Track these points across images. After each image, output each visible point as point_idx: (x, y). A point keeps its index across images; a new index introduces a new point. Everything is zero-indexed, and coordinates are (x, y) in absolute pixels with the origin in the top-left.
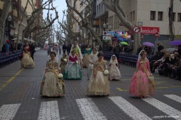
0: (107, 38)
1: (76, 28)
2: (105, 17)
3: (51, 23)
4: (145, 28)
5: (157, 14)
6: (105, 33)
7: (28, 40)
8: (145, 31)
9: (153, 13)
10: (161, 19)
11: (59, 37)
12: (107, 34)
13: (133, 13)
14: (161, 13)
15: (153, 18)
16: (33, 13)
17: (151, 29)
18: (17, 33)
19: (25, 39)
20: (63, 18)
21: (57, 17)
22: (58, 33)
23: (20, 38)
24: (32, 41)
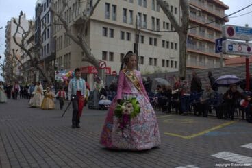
0: (59, 78)
5: (108, 54)
6: (57, 73)
9: (105, 53)
10: (112, 59)
12: (59, 74)
14: (112, 54)
15: (105, 58)
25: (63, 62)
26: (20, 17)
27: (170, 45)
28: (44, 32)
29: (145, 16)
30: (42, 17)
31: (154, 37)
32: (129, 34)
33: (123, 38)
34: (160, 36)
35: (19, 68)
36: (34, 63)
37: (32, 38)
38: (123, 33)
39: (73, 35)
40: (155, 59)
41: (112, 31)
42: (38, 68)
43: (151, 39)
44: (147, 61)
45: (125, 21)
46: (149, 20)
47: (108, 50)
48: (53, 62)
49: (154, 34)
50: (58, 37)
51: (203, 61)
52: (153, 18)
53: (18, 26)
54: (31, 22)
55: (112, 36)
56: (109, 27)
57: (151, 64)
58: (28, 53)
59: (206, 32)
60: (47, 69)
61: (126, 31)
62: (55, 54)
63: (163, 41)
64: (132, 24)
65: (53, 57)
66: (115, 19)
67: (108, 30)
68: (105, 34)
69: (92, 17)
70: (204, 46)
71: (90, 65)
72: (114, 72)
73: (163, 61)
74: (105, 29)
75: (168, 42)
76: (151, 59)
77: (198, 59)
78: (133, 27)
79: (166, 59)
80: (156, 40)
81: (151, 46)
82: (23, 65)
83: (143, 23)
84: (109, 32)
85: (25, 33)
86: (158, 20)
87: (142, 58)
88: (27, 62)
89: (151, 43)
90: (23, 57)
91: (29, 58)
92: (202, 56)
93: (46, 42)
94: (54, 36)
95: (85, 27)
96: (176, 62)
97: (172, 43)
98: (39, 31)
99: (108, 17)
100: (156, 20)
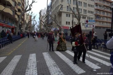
1: (42, 27)
2: (52, 24)
3: (34, 26)
4: (64, 27)
7: (27, 31)
8: (64, 28)
9: (67, 22)
10: (69, 24)
11: (37, 30)
13: (60, 22)
14: (69, 22)
15: (67, 24)
16: (28, 22)
17: (66, 27)
18: (23, 29)
20: (38, 24)
21: (36, 23)
22: (36, 28)
24: (28, 31)
29: (81, 9)
31: (84, 16)
34: (86, 16)
41: (69, 15)
47: (68, 21)
49: (84, 15)
51: (103, 24)
52: (84, 10)
55: (69, 16)
56: (68, 14)
59: (105, 13)
63: (88, 17)
70: (104, 18)
75: (90, 18)
77: (101, 23)
84: (68, 15)
86: (86, 10)
89: (83, 18)
92: (103, 22)
99: (68, 11)
100: (85, 10)
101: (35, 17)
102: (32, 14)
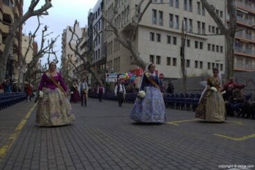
0: (110, 80)
5: (155, 58)
6: (108, 75)
9: (152, 57)
10: (159, 63)
12: (110, 76)
14: (159, 57)
15: (152, 61)
18: (18, 78)
19: (26, 82)
23: (21, 81)
25: (113, 66)
26: (75, 25)
27: (215, 47)
28: (96, 39)
29: (191, 20)
30: (94, 24)
31: (199, 41)
32: (175, 38)
33: (169, 42)
34: (205, 39)
35: (74, 71)
36: (86, 67)
37: (85, 44)
38: (169, 37)
39: (122, 40)
40: (201, 62)
41: (159, 36)
42: (90, 72)
43: (196, 43)
44: (192, 64)
45: (171, 26)
46: (195, 24)
47: (156, 54)
48: (104, 66)
49: (199, 38)
50: (108, 42)
52: (199, 22)
53: (73, 33)
54: (84, 29)
55: (159, 40)
56: (156, 32)
57: (196, 67)
58: (82, 57)
60: (99, 72)
61: (172, 35)
62: (106, 58)
63: (209, 45)
64: (178, 28)
65: (104, 61)
66: (161, 24)
67: (155, 35)
68: (153, 39)
69: (140, 23)
71: (138, 68)
72: (161, 74)
73: (209, 63)
74: (153, 34)
75: (213, 46)
76: (196, 62)
78: (180, 31)
79: (211, 62)
80: (201, 44)
81: (196, 50)
82: (77, 69)
83: (189, 28)
84: (156, 37)
85: (79, 39)
86: (203, 24)
87: (188, 61)
88: (80, 66)
89: (196, 47)
90: (76, 61)
91: (82, 62)
93: (98, 47)
94: (105, 42)
95: (134, 33)
96: (221, 65)
97: (217, 46)
98: (91, 37)
99: (155, 23)
100: (201, 24)
101: (53, 42)
102: (45, 33)
